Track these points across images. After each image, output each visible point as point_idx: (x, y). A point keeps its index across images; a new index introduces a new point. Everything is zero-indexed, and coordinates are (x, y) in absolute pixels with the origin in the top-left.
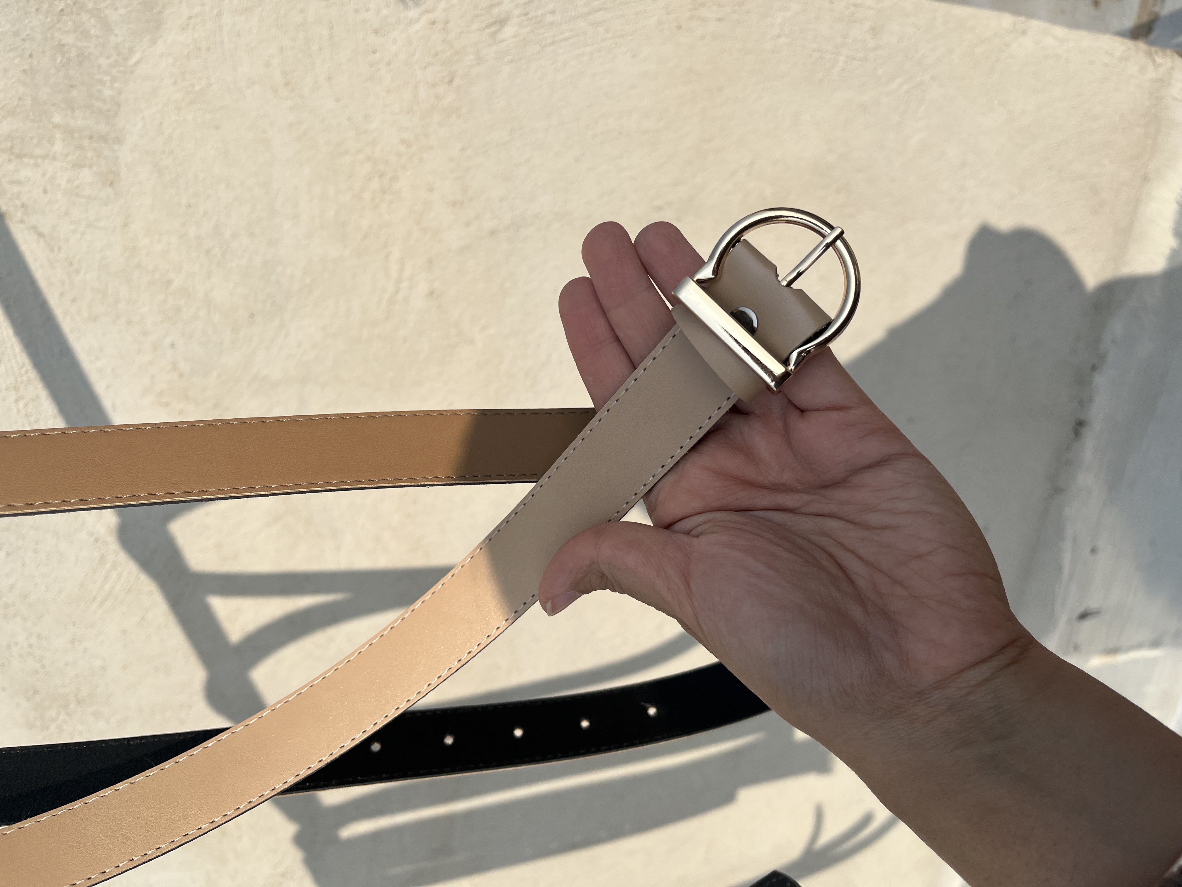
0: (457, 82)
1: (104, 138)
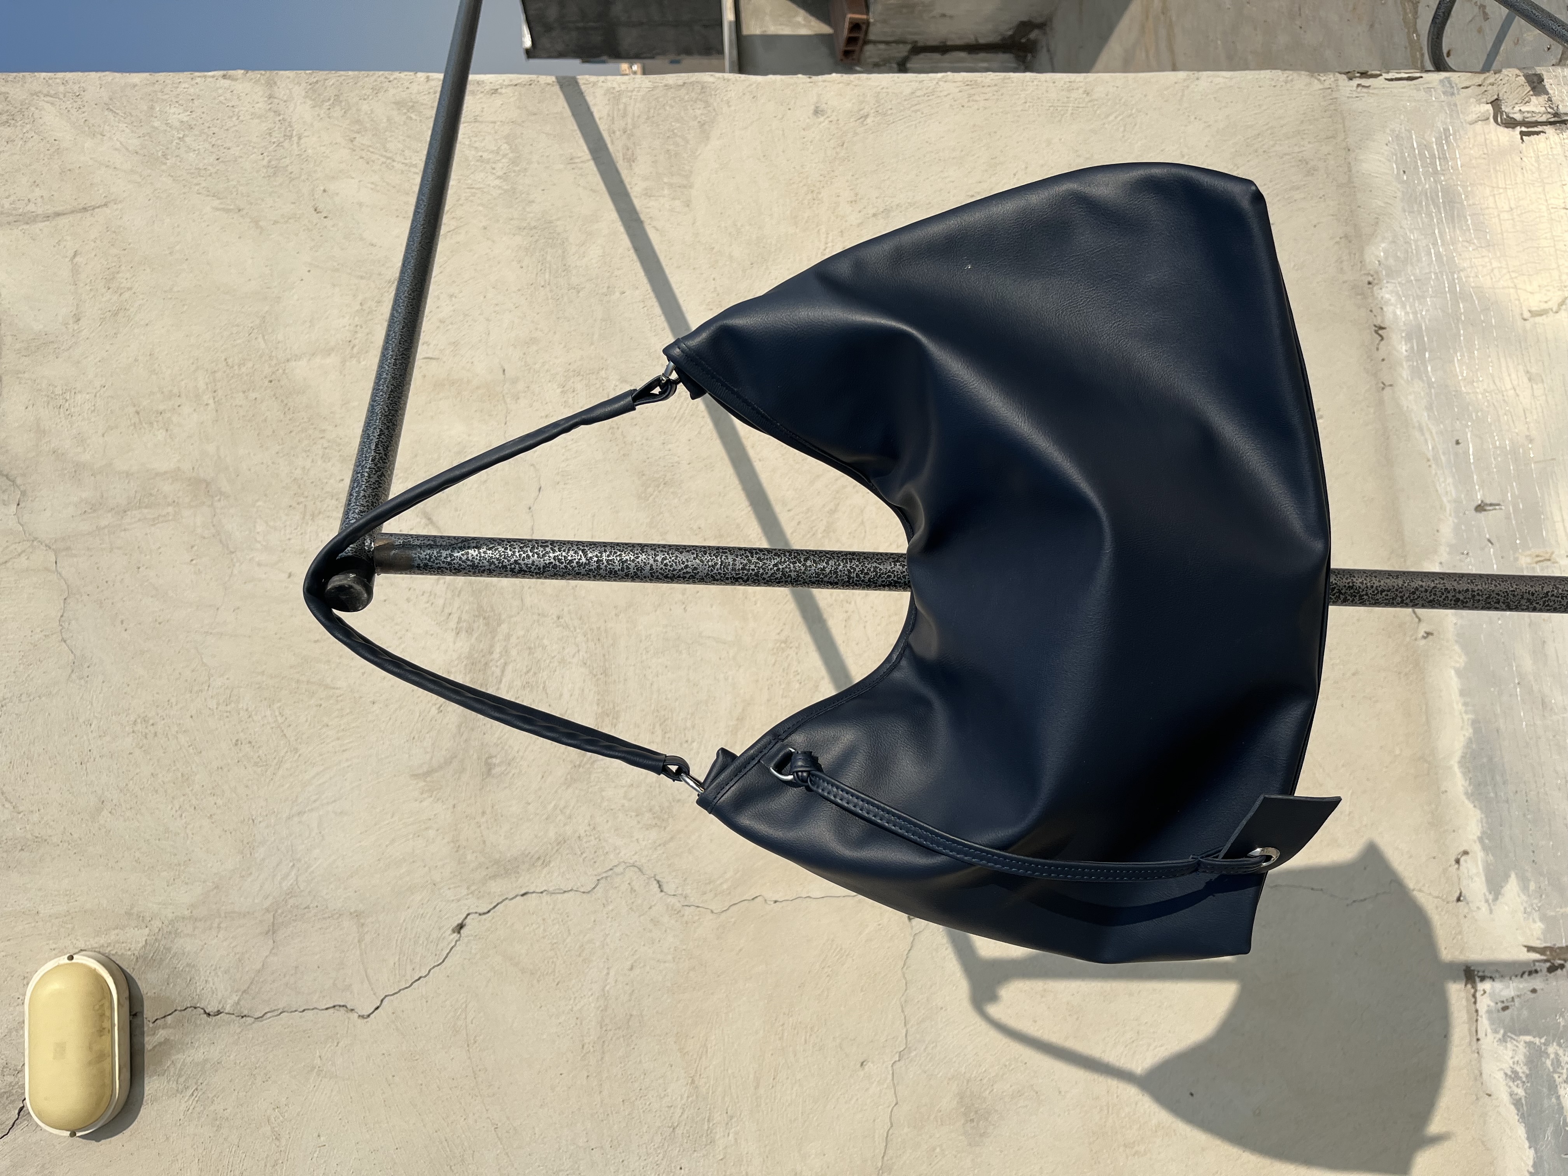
0: (845, 146)
1: (685, 187)
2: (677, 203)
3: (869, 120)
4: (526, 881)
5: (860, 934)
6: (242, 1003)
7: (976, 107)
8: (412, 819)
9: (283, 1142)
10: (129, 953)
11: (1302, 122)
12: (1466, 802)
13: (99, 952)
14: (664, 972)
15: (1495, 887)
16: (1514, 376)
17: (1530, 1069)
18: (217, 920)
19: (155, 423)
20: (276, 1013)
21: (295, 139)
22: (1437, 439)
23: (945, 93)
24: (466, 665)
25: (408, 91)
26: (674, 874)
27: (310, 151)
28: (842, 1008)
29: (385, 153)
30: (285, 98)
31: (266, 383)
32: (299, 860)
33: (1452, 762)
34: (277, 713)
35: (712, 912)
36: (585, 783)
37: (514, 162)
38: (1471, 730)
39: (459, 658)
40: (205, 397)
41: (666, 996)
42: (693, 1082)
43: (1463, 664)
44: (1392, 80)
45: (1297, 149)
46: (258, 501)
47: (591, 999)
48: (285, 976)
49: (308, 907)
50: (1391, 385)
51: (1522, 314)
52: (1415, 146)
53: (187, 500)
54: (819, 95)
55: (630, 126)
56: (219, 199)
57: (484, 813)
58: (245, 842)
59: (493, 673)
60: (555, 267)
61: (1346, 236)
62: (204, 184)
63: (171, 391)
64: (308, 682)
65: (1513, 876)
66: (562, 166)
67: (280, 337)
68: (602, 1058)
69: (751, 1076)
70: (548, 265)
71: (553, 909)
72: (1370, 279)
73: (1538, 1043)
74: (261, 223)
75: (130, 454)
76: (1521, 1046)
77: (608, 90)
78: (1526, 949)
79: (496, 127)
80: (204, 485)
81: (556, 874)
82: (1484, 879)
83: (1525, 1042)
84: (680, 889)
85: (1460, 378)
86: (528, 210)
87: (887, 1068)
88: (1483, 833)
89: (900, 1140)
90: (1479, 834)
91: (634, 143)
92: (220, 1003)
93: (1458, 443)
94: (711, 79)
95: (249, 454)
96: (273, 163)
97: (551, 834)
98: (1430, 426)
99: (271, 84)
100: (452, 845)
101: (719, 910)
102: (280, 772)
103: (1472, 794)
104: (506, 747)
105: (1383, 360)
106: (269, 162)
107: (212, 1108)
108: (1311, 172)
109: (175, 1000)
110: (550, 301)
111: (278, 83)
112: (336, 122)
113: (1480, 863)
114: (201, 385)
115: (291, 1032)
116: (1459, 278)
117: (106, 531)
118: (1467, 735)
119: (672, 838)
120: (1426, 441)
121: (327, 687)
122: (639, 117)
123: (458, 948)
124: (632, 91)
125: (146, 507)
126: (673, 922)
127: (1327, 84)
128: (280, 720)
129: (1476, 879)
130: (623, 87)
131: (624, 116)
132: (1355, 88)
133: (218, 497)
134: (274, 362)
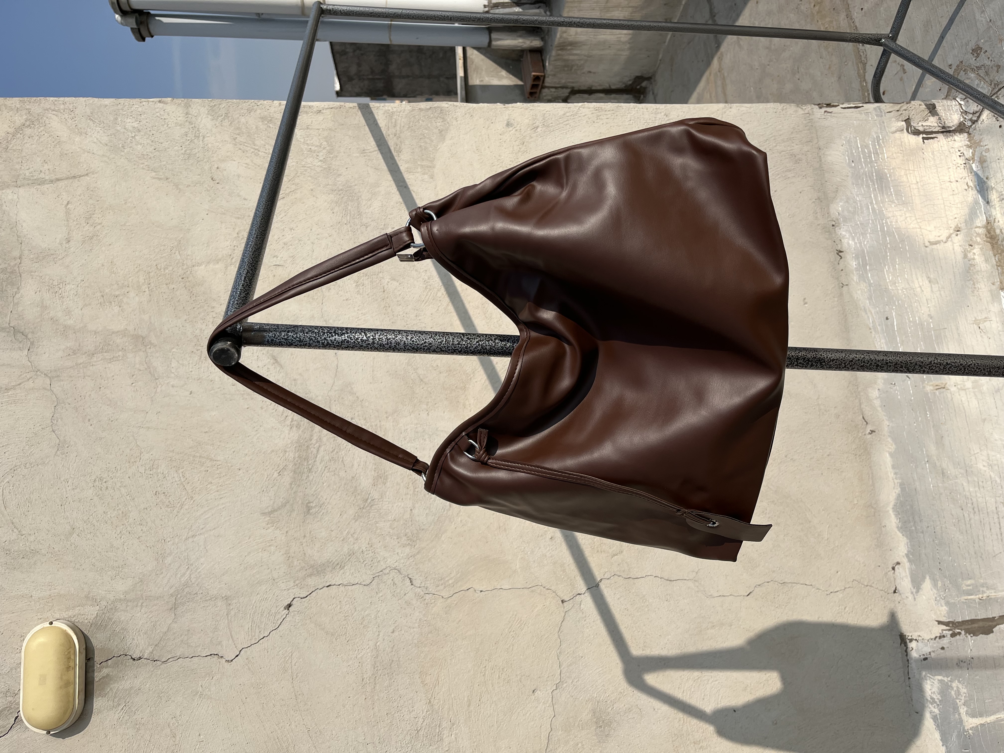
2: (426, 176)
3: (539, 129)
4: (329, 578)
5: (533, 611)
6: (154, 652)
7: (601, 122)
8: (261, 540)
9: (178, 738)
10: (86, 621)
11: (792, 133)
12: (898, 532)
13: (68, 621)
14: (413, 634)
15: (917, 584)
16: (920, 280)
17: (941, 697)
18: (141, 601)
19: (113, 303)
20: (175, 659)
21: (201, 138)
22: (875, 316)
23: (583, 114)
24: (296, 447)
25: (269, 111)
26: (420, 574)
27: (210, 145)
28: (522, 657)
29: (254, 147)
30: (196, 115)
31: (180, 279)
32: (192, 565)
33: (888, 509)
34: (181, 476)
35: (443, 597)
36: (366, 518)
37: (329, 152)
38: (899, 489)
39: (292, 443)
40: (143, 287)
41: (414, 649)
42: (430, 702)
43: (893, 450)
44: (845, 108)
45: (789, 148)
46: (173, 348)
47: (368, 651)
48: (181, 636)
49: (196, 593)
50: (847, 285)
51: (924, 244)
52: (859, 146)
53: (131, 348)
54: (509, 115)
55: (398, 132)
56: (155, 172)
57: (305, 536)
58: (159, 554)
59: (312, 452)
60: (353, 213)
61: (819, 198)
62: (146, 164)
63: (123, 284)
64: (200, 457)
65: (928, 577)
66: (358, 155)
67: (189, 253)
68: (374, 687)
69: (466, 699)
70: (349, 212)
71: (346, 595)
72: (834, 223)
73: (946, 680)
74: (179, 187)
75: (97, 320)
76: (936, 682)
77: (386, 111)
78: (937, 623)
79: (320, 132)
80: (141, 340)
81: (348, 574)
82: (909, 579)
83: (939, 680)
84: (423, 583)
85: (888, 281)
86: (338, 179)
87: (548, 694)
88: (908, 551)
89: (556, 739)
90: (906, 552)
91: (401, 142)
92: (141, 653)
93: (887, 319)
94: (447, 106)
95: (169, 321)
96: (188, 152)
97: (345, 550)
98: (871, 309)
99: (187, 106)
100: (285, 555)
101: (447, 596)
102: (182, 511)
103: (901, 528)
104: (319, 497)
105: (842, 270)
106: (185, 151)
107: (134, 717)
108: (797, 161)
109: (114, 650)
110: (350, 233)
111: (192, 106)
112: (226, 129)
113: (907, 570)
114: (141, 280)
115: (184, 671)
116: (886, 223)
117: (81, 366)
118: (897, 492)
119: (418, 553)
120: (868, 317)
121: (211, 460)
122: (403, 127)
123: (287, 619)
124: (400, 112)
125: (106, 352)
126: (419, 603)
127: (806, 112)
128: (183, 480)
129: (905, 579)
130: (395, 109)
131: (395, 126)
132: (823, 113)
133: (149, 346)
134: (185, 267)
